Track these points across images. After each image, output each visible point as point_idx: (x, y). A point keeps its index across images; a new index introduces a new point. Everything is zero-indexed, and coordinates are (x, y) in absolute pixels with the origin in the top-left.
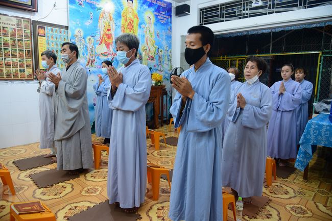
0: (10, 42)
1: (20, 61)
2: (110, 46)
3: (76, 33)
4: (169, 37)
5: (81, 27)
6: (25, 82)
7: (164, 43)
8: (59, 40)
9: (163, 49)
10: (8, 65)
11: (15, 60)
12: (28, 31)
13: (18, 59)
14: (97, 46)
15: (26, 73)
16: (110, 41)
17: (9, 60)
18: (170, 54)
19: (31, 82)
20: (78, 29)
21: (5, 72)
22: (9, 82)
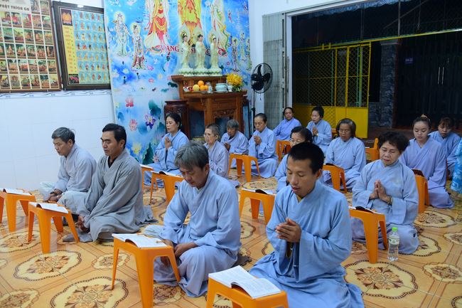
0: (24, 35)
1: (40, 63)
2: (164, 36)
3: (116, 18)
4: (245, 19)
5: (122, 9)
6: (50, 94)
7: (239, 28)
8: (91, 29)
9: (238, 37)
10: (24, 70)
11: (32, 61)
12: (48, 18)
13: (38, 60)
14: (146, 37)
15: (50, 81)
16: (162, 28)
17: (25, 62)
18: (247, 44)
19: (57, 94)
20: (118, 12)
21: (20, 80)
22: (28, 95)
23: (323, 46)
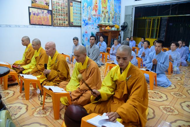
0: (60, 9)
1: (64, 18)
2: (97, 11)
3: (84, 5)
4: (120, 7)
5: (86, 2)
6: (65, 28)
7: (118, 10)
8: (77, 8)
9: (117, 13)
10: (60, 20)
11: (62, 17)
12: (67, 4)
13: (63, 17)
14: (92, 11)
15: (66, 24)
16: (96, 9)
17: (60, 17)
18: (120, 15)
19: (67, 28)
20: (85, 3)
21: (59, 23)
22: (60, 27)
23: (143, 18)
